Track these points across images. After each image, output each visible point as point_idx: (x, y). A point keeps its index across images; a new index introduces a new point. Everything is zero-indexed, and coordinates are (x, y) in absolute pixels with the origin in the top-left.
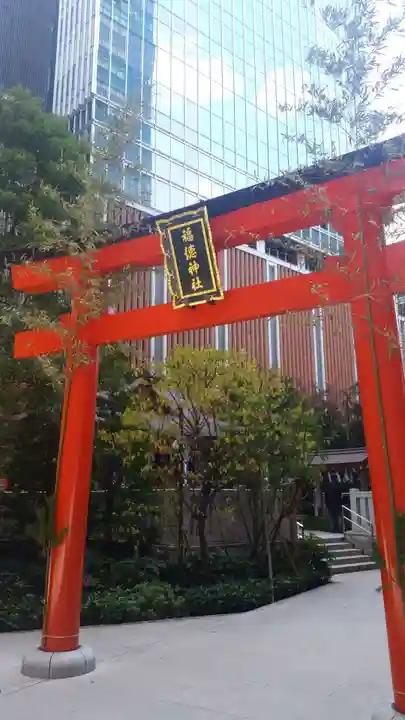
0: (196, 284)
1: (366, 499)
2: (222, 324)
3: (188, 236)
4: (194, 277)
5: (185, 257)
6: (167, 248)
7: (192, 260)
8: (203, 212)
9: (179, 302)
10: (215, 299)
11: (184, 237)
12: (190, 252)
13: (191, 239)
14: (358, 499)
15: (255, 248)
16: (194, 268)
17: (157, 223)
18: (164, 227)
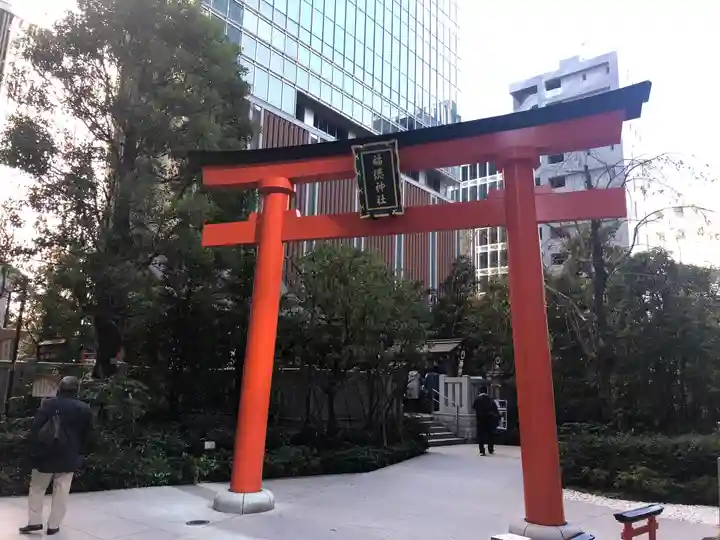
0: (381, 200)
1: (454, 385)
2: (400, 233)
3: (377, 161)
4: (380, 194)
5: (373, 177)
6: (359, 168)
7: (379, 181)
8: (394, 144)
9: (364, 213)
10: (397, 213)
11: (375, 162)
12: (379, 173)
13: (380, 163)
14: (446, 384)
15: (303, 121)
16: (380, 186)
17: (353, 147)
18: (357, 151)
